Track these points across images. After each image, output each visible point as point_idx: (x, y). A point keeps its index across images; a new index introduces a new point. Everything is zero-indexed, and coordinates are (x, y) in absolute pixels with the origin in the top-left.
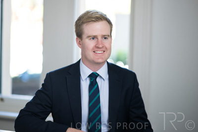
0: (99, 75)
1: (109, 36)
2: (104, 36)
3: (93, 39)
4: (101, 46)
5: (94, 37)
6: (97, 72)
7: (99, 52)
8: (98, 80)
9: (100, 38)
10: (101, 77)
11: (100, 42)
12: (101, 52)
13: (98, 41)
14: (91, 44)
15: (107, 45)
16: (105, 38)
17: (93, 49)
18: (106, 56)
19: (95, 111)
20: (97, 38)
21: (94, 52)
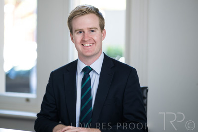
0: (92, 69)
1: (96, 28)
2: (90, 28)
3: (80, 32)
4: (86, 39)
5: (81, 31)
6: (90, 66)
7: (86, 45)
8: (91, 74)
9: (86, 31)
10: (94, 71)
11: (86, 36)
12: (88, 45)
13: (84, 35)
14: (79, 37)
15: (95, 38)
16: (92, 31)
17: (81, 42)
18: (95, 49)
19: (86, 104)
20: (84, 32)
21: (82, 45)
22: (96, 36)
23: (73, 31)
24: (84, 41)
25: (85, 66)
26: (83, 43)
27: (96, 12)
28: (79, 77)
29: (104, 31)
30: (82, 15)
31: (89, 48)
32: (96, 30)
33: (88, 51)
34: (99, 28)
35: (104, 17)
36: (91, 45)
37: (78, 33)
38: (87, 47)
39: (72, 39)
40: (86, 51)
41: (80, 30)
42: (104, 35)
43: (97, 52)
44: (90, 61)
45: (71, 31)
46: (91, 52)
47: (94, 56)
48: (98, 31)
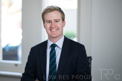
0: (57, 45)
1: (59, 20)
2: (56, 20)
3: (49, 22)
6: (56, 43)
7: (53, 30)
8: (56, 48)
9: (53, 22)
10: (58, 47)
11: (53, 24)
12: (54, 30)
14: (48, 25)
15: (59, 26)
16: (57, 22)
17: (49, 28)
18: (59, 33)
19: (53, 67)
20: (52, 22)
21: (51, 30)
22: (59, 24)
23: (45, 21)
24: (52, 28)
25: (52, 43)
26: (51, 29)
27: (60, 10)
28: (49, 51)
29: (64, 22)
30: (51, 11)
31: (55, 32)
32: (59, 21)
33: (54, 34)
34: (61, 20)
35: (65, 13)
36: (56, 30)
37: (48, 22)
38: (54, 31)
39: (44, 26)
40: (53, 34)
41: (49, 21)
42: (65, 24)
43: (59, 35)
44: (55, 40)
45: (44, 22)
46: (56, 34)
47: (58, 37)
48: (61, 22)
